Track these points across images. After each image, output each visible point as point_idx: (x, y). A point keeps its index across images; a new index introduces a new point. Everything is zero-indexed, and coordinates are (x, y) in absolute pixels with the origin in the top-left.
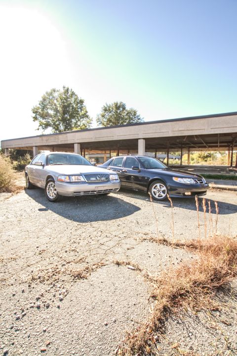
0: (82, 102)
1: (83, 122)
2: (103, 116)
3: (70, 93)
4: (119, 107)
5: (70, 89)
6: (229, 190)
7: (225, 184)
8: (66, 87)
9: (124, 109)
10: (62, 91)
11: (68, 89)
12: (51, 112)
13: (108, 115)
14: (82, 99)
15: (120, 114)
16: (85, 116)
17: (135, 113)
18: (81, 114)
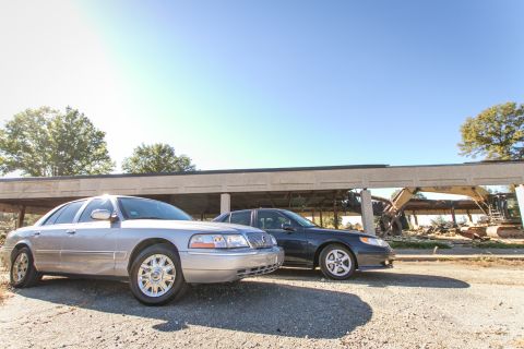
0: (101, 135)
1: (97, 166)
2: (136, 161)
3: (78, 118)
4: (165, 151)
5: (80, 112)
6: (420, 260)
7: (403, 253)
8: (74, 108)
9: (171, 154)
10: (64, 113)
11: (76, 112)
12: (32, 144)
13: (143, 161)
14: (102, 130)
15: (164, 160)
16: (104, 157)
17: (188, 161)
18: (95, 153)
